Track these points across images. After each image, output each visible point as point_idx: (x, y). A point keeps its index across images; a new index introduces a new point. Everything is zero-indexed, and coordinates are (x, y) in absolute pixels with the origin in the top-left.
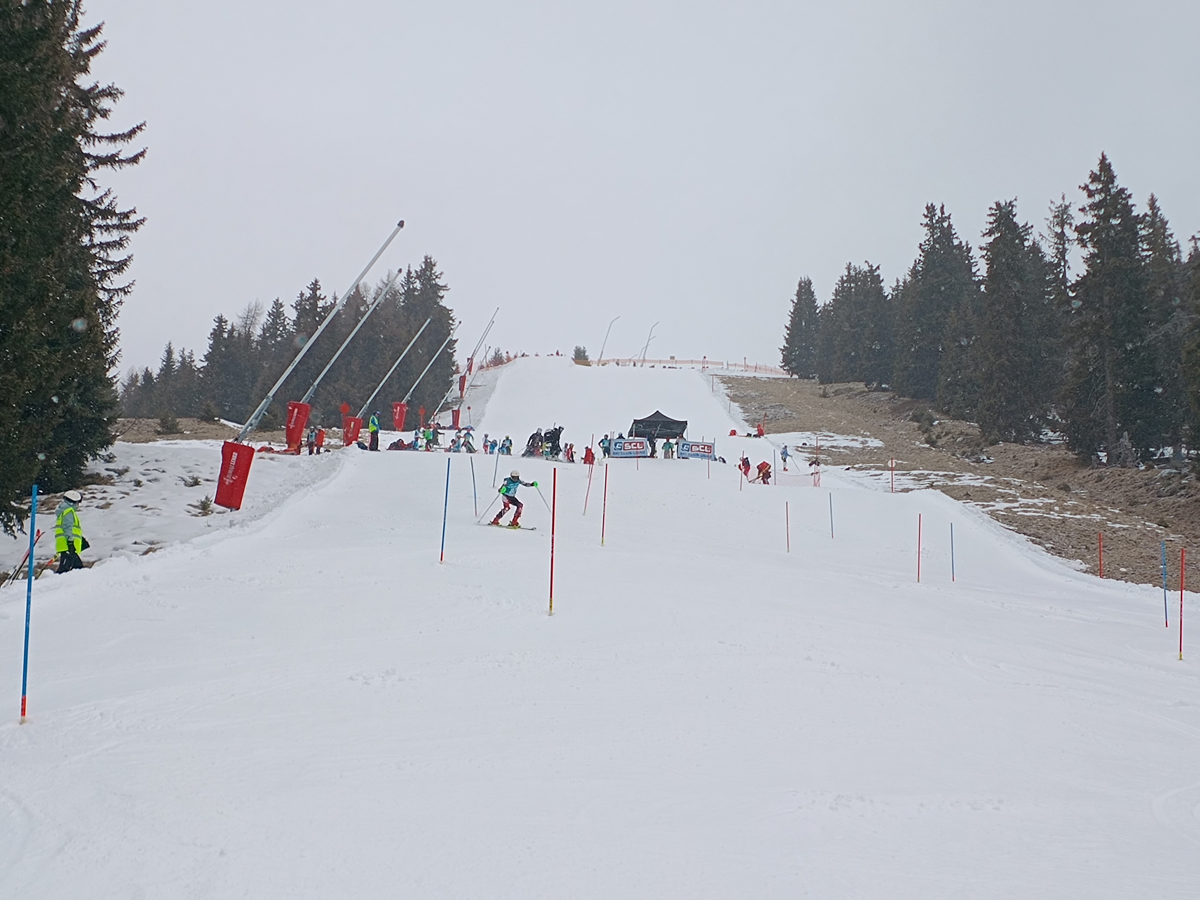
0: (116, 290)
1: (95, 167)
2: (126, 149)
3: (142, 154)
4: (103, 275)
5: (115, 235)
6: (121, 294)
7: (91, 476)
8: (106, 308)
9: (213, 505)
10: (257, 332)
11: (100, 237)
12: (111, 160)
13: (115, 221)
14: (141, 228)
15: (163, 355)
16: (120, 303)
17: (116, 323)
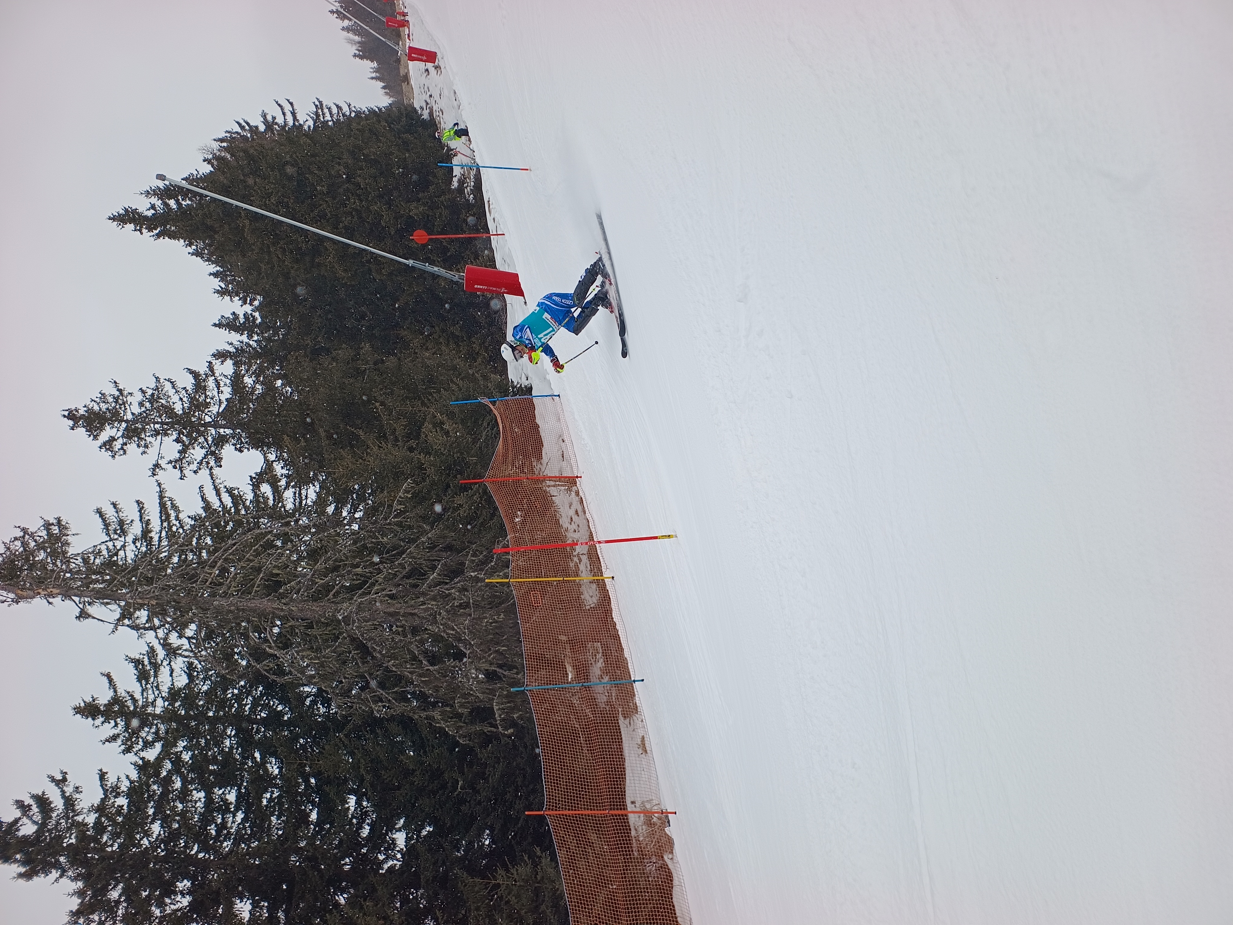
1: (298, 121)
2: (288, 108)
3: (288, 100)
5: (326, 111)
8: (358, 113)
9: (436, 64)
10: (357, 38)
11: (328, 117)
12: (294, 114)
13: (320, 111)
14: (321, 100)
15: (374, 81)
16: (355, 107)
17: (364, 109)
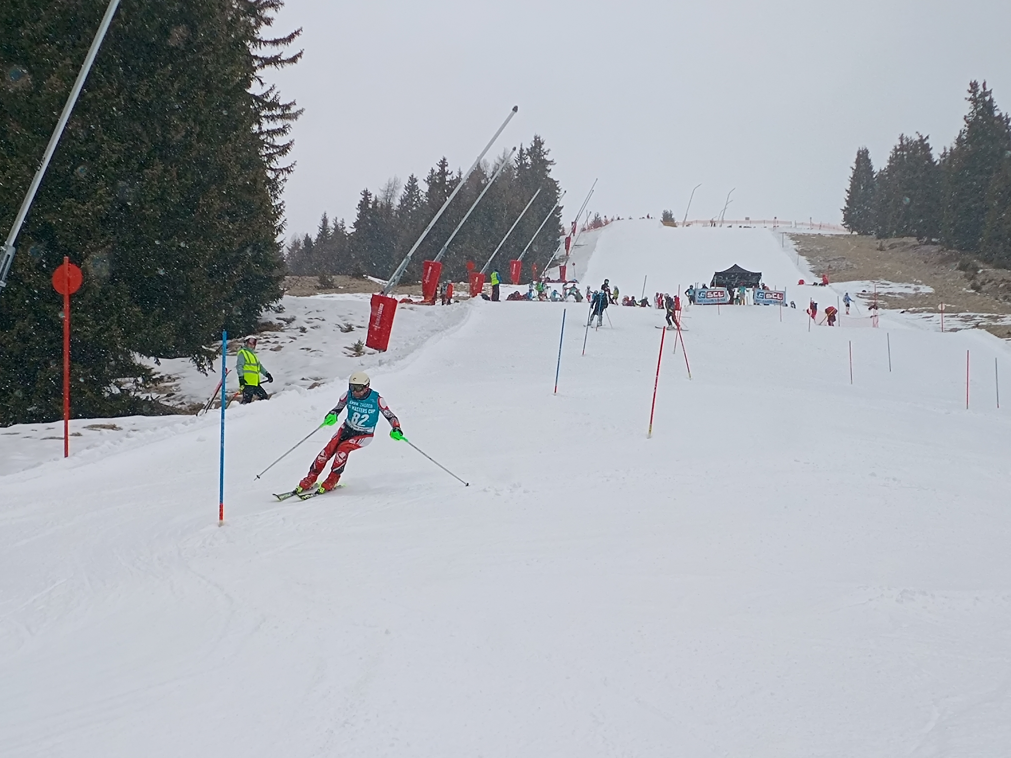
0: (281, 170)
1: (262, 66)
2: (287, 51)
3: (300, 55)
4: (270, 157)
5: (279, 124)
6: (285, 173)
7: (264, 324)
8: (274, 184)
9: (365, 348)
10: (396, 203)
11: (267, 126)
12: (275, 61)
13: (279, 112)
14: (300, 117)
15: (320, 223)
16: (285, 180)
17: (281, 197)
